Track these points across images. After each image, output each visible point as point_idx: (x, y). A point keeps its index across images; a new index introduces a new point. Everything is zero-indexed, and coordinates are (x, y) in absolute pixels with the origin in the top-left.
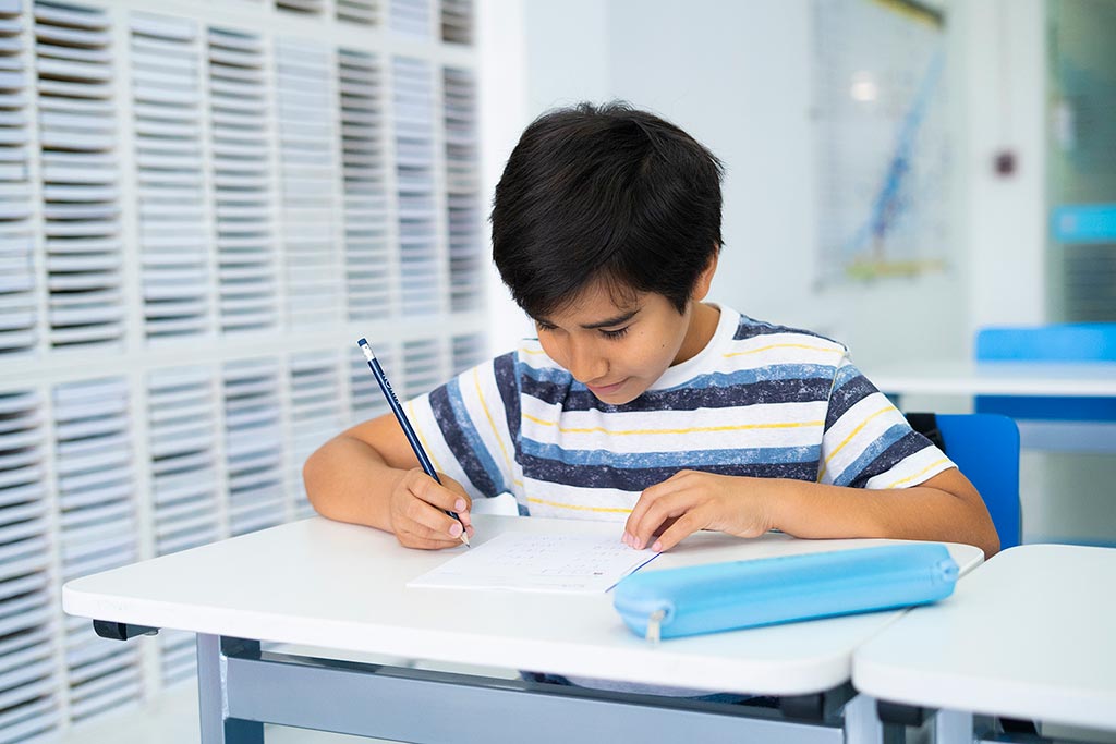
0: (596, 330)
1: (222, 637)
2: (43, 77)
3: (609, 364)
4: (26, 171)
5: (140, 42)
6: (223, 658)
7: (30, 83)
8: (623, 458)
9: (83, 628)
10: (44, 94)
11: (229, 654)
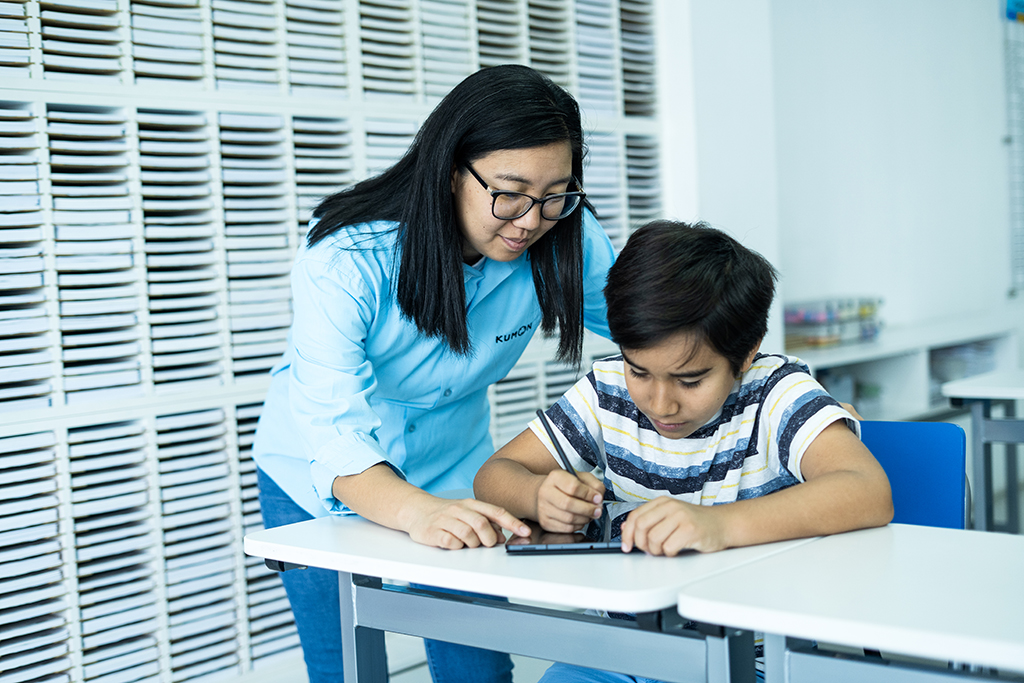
0: (676, 379)
1: (353, 574)
2: (299, 171)
3: (679, 406)
4: (287, 240)
5: (373, 139)
6: (354, 586)
7: (290, 177)
8: (675, 470)
9: (259, 564)
10: (299, 184)
11: (358, 584)
